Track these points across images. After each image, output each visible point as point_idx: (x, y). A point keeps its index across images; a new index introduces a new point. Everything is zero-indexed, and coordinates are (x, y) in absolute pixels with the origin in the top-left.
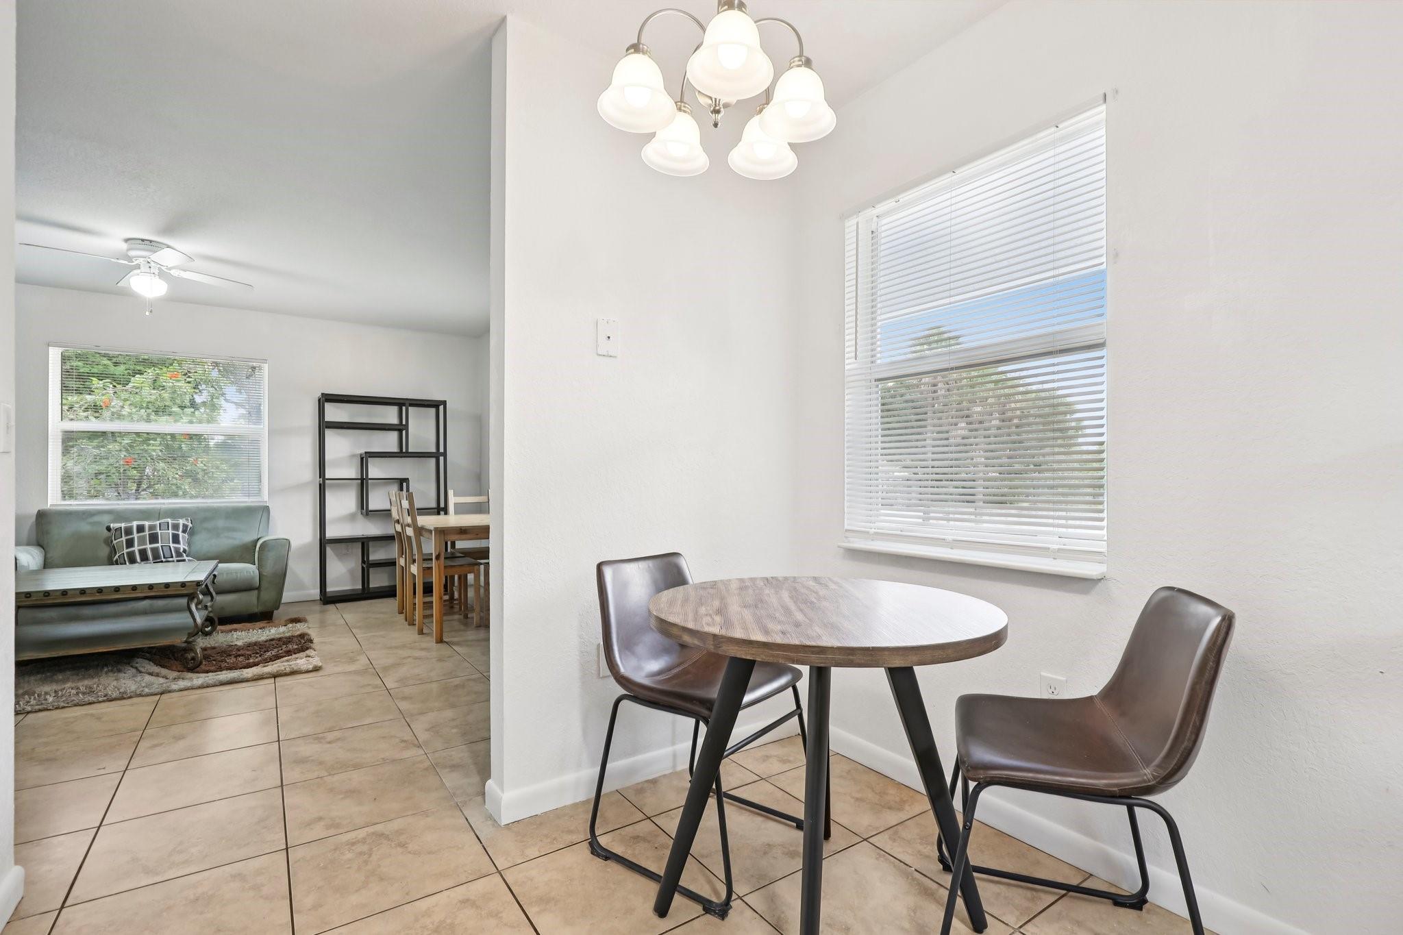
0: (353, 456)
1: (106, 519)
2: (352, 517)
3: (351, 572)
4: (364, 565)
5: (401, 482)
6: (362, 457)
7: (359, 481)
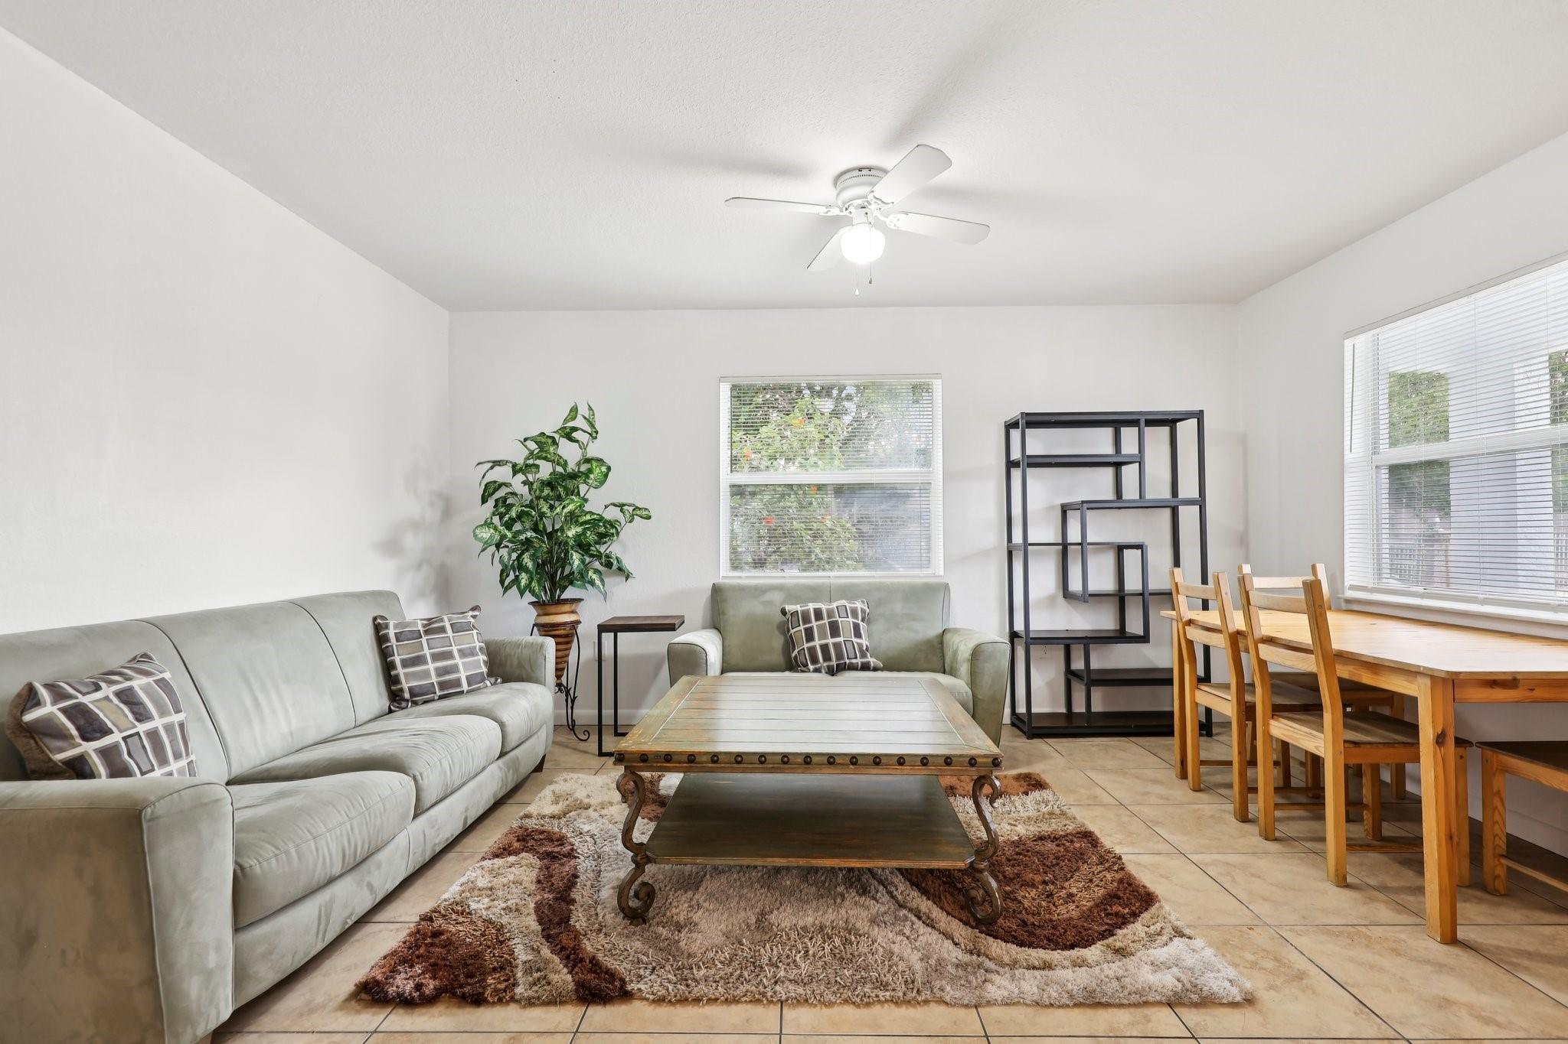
0: (1051, 508)
1: (777, 597)
2: (1051, 601)
3: (1050, 685)
4: (1070, 677)
5: (1120, 549)
6: (1065, 510)
7: (1061, 547)
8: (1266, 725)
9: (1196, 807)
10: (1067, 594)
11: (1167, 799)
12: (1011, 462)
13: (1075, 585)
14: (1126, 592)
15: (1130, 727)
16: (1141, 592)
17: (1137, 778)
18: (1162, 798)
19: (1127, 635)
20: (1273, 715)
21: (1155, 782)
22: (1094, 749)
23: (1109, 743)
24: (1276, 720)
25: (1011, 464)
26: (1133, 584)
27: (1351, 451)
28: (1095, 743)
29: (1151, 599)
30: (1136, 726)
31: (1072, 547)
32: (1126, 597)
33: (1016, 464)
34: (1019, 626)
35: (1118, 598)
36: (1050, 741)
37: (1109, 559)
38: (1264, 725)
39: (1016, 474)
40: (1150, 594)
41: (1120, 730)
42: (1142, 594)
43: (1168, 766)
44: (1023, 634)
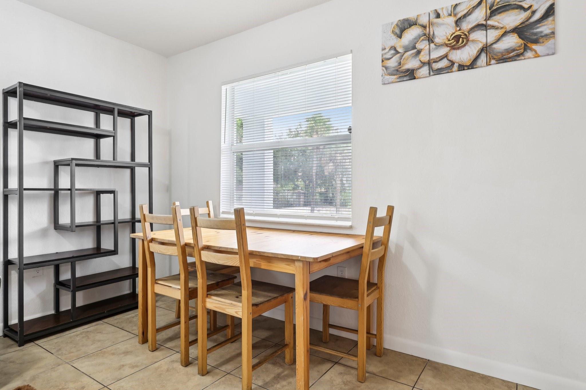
0: (46, 163)
2: (43, 233)
3: (42, 297)
4: (58, 287)
5: (98, 194)
6: (57, 165)
7: (53, 192)
8: (204, 302)
9: (157, 365)
10: (57, 226)
11: (137, 366)
12: (8, 123)
13: (64, 219)
14: (101, 222)
15: (104, 313)
16: (113, 222)
17: (113, 354)
18: (133, 367)
19: (102, 251)
20: (207, 295)
21: (126, 353)
22: (78, 338)
23: (89, 330)
24: (210, 298)
25: (8, 125)
26: (106, 216)
27: (225, 143)
28: (78, 333)
29: (119, 227)
30: (108, 311)
31: (63, 192)
32: (101, 226)
33: (13, 125)
34: (13, 254)
35: (95, 227)
36: (40, 342)
37: (90, 200)
38: (203, 303)
39: (13, 134)
40: (119, 223)
41: (96, 317)
42: (113, 223)
43: (133, 336)
44: (17, 261)
